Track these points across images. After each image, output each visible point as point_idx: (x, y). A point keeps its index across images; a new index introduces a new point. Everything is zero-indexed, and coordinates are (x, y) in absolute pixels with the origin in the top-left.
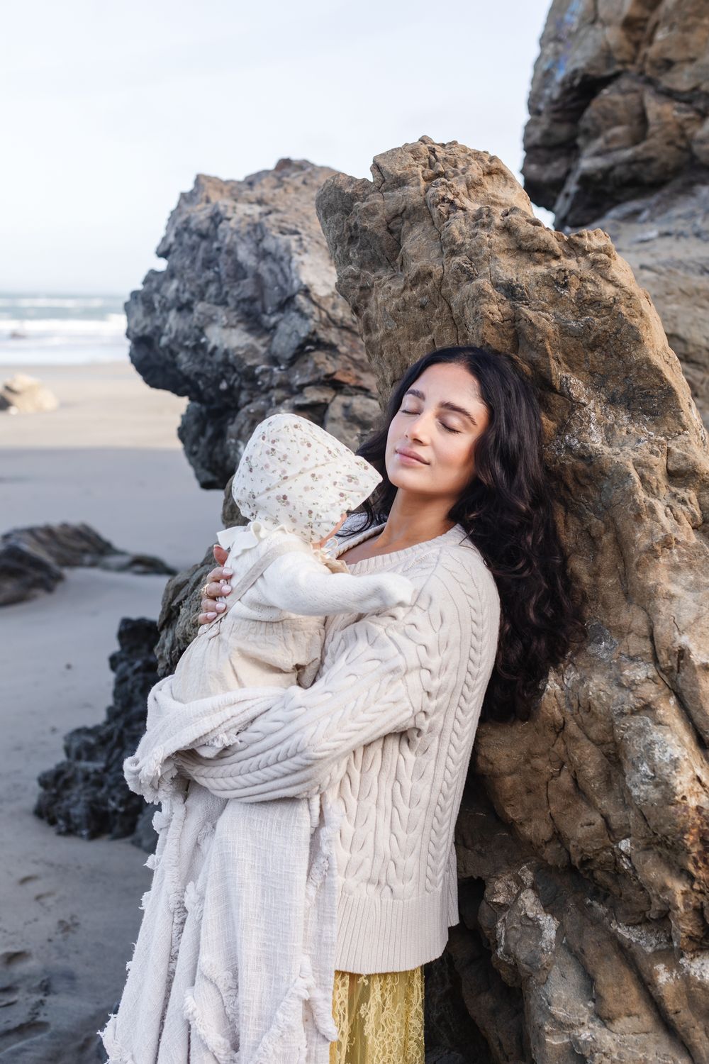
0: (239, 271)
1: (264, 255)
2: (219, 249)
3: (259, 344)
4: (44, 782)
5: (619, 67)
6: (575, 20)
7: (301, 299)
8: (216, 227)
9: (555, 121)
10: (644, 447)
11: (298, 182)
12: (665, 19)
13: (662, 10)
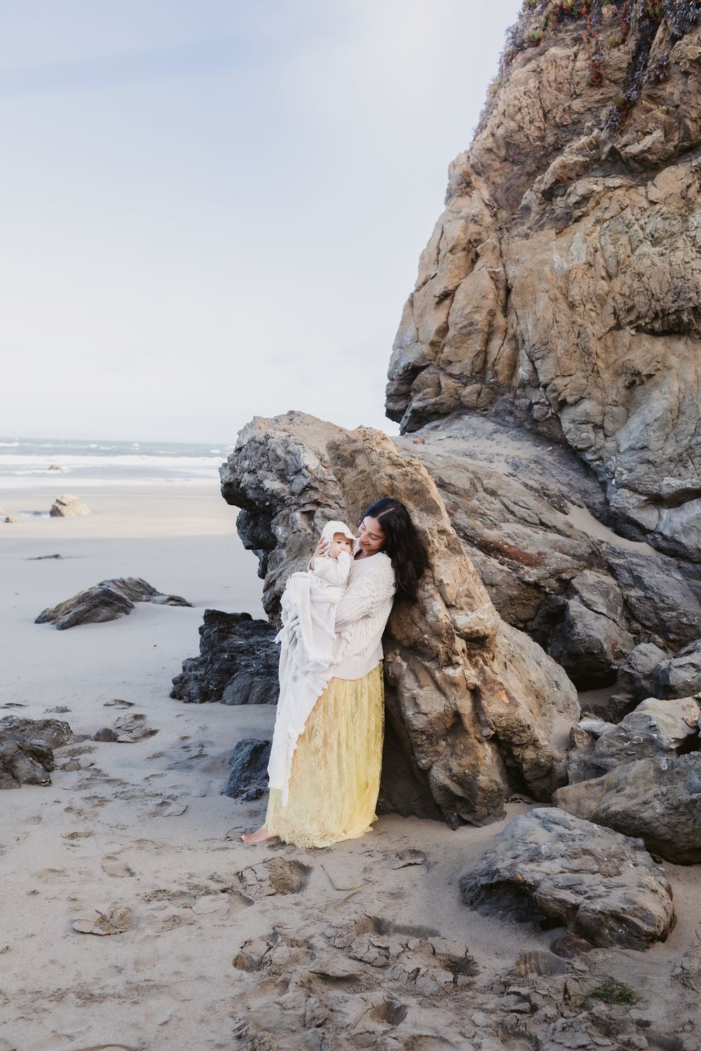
0: (278, 459)
1: (289, 452)
2: (269, 449)
3: (286, 487)
4: (175, 682)
5: (428, 363)
6: (409, 339)
7: (304, 470)
8: (267, 440)
9: (400, 384)
10: (431, 523)
11: (298, 422)
12: (448, 343)
13: (447, 338)
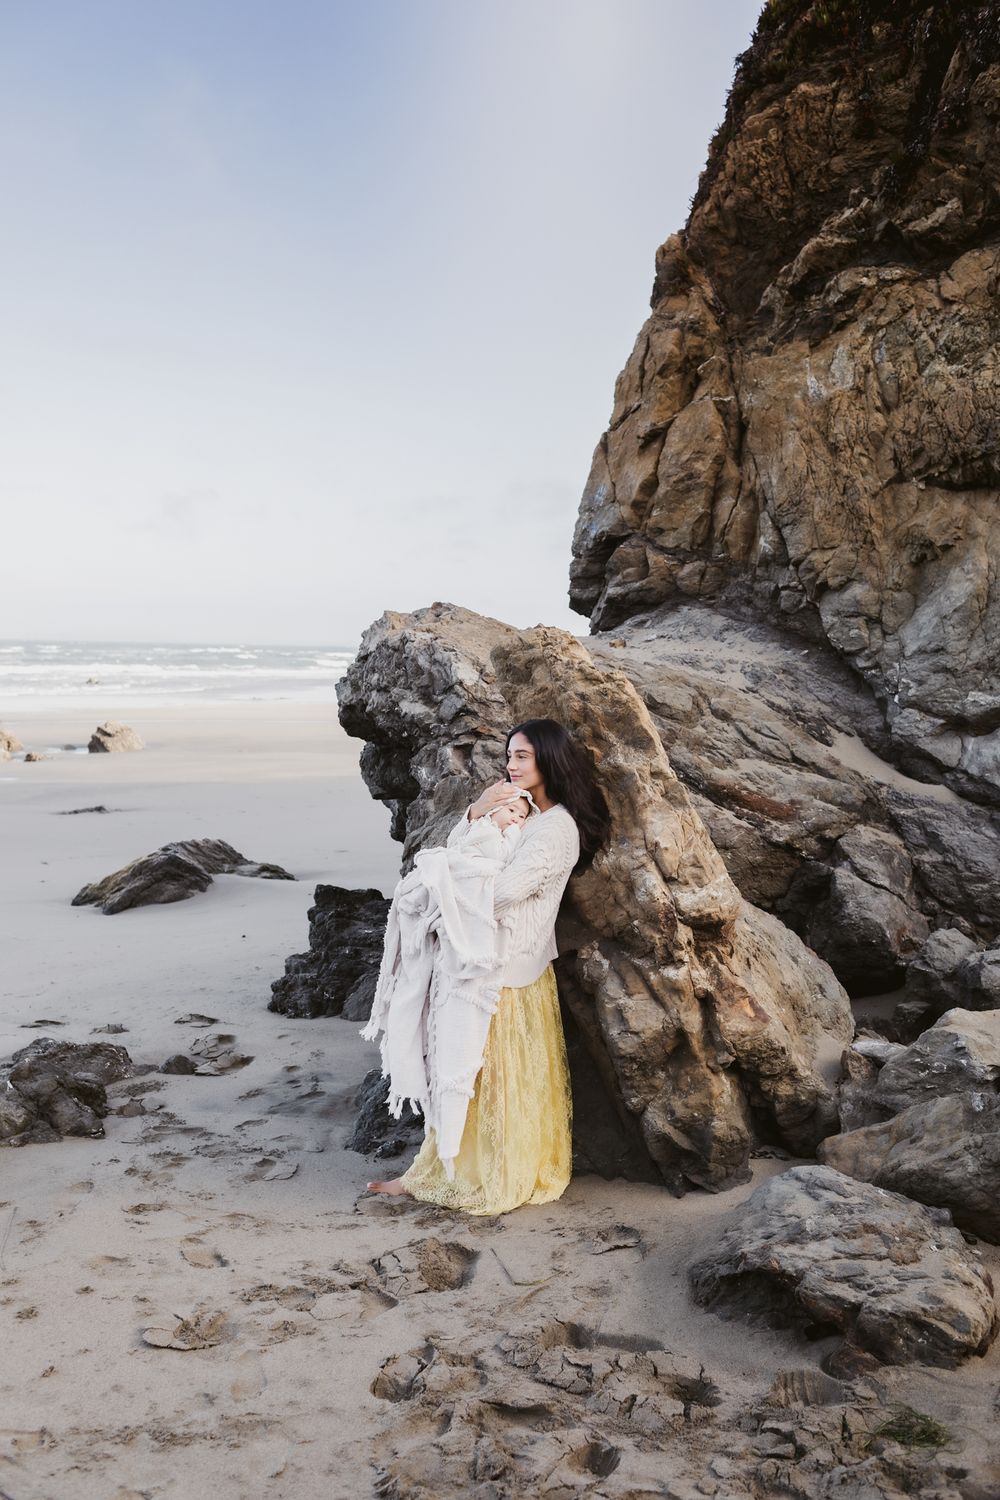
0: (419, 671)
1: (435, 662)
2: (406, 658)
3: (431, 711)
4: (275, 988)
5: (630, 531)
6: (601, 499)
7: (457, 687)
8: (404, 645)
9: (590, 562)
10: (641, 762)
11: (448, 618)
12: (658, 503)
13: (655, 497)
